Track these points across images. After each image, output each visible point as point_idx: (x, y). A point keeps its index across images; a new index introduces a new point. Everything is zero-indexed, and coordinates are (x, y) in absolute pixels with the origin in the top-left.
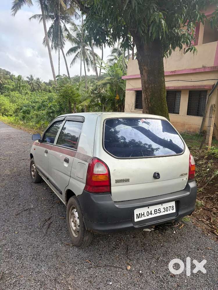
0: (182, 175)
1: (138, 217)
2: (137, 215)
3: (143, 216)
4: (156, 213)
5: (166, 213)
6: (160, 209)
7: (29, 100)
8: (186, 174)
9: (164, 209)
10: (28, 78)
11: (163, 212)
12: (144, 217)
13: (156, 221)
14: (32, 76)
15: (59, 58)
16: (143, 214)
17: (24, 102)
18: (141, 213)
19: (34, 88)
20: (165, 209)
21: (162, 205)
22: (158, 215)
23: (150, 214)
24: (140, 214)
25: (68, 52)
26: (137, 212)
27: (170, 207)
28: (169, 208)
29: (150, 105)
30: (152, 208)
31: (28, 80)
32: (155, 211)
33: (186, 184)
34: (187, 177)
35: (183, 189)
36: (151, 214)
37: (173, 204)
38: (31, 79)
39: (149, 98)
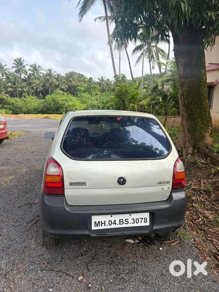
0: (161, 183)
1: (96, 224)
2: (95, 222)
3: (103, 225)
4: (121, 223)
5: (135, 225)
6: (128, 220)
7: (98, 101)
8: (168, 183)
9: (133, 220)
10: (99, 79)
11: (131, 223)
12: (105, 225)
13: (122, 232)
14: (102, 78)
15: (120, 58)
16: (103, 222)
17: (93, 103)
18: (101, 221)
19: (104, 89)
20: (135, 221)
21: (130, 215)
22: (124, 226)
23: (113, 224)
24: (99, 222)
25: (134, 51)
26: (95, 219)
27: (142, 218)
28: (140, 220)
29: (186, 102)
30: (117, 218)
31: (98, 81)
32: (121, 221)
33: (168, 195)
34: (170, 186)
35: (165, 199)
36: (115, 224)
37: (147, 215)
38: (102, 80)
39: (185, 94)
